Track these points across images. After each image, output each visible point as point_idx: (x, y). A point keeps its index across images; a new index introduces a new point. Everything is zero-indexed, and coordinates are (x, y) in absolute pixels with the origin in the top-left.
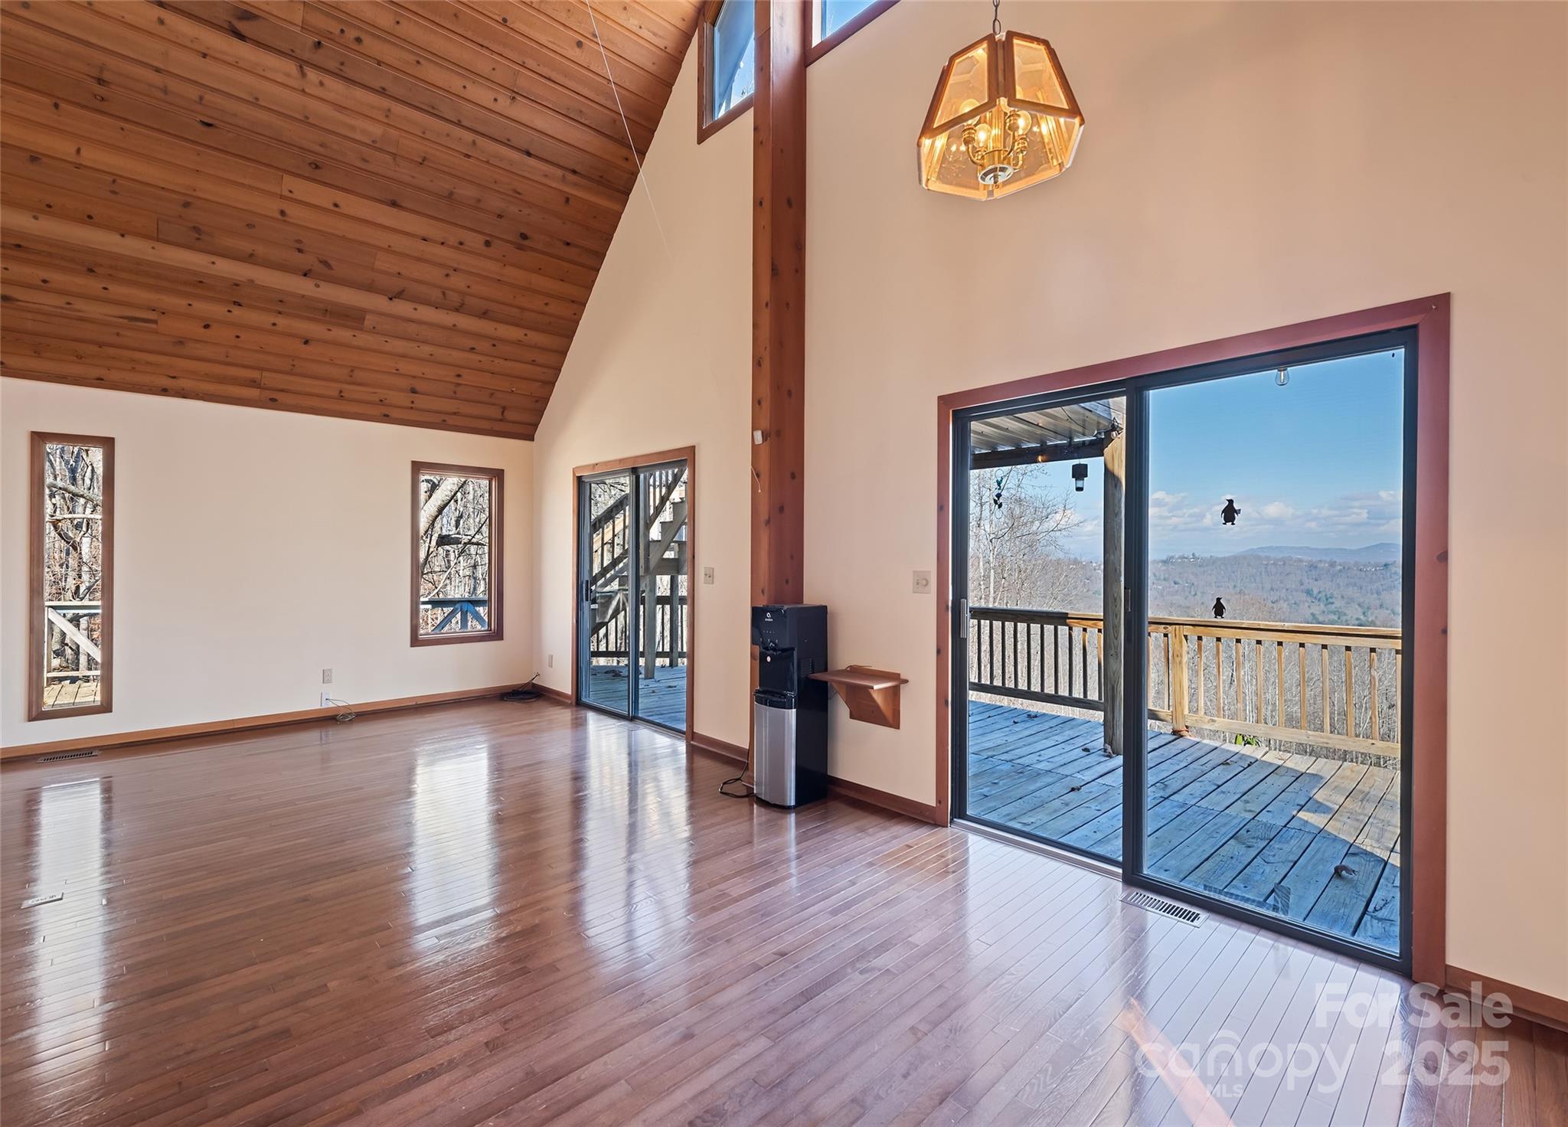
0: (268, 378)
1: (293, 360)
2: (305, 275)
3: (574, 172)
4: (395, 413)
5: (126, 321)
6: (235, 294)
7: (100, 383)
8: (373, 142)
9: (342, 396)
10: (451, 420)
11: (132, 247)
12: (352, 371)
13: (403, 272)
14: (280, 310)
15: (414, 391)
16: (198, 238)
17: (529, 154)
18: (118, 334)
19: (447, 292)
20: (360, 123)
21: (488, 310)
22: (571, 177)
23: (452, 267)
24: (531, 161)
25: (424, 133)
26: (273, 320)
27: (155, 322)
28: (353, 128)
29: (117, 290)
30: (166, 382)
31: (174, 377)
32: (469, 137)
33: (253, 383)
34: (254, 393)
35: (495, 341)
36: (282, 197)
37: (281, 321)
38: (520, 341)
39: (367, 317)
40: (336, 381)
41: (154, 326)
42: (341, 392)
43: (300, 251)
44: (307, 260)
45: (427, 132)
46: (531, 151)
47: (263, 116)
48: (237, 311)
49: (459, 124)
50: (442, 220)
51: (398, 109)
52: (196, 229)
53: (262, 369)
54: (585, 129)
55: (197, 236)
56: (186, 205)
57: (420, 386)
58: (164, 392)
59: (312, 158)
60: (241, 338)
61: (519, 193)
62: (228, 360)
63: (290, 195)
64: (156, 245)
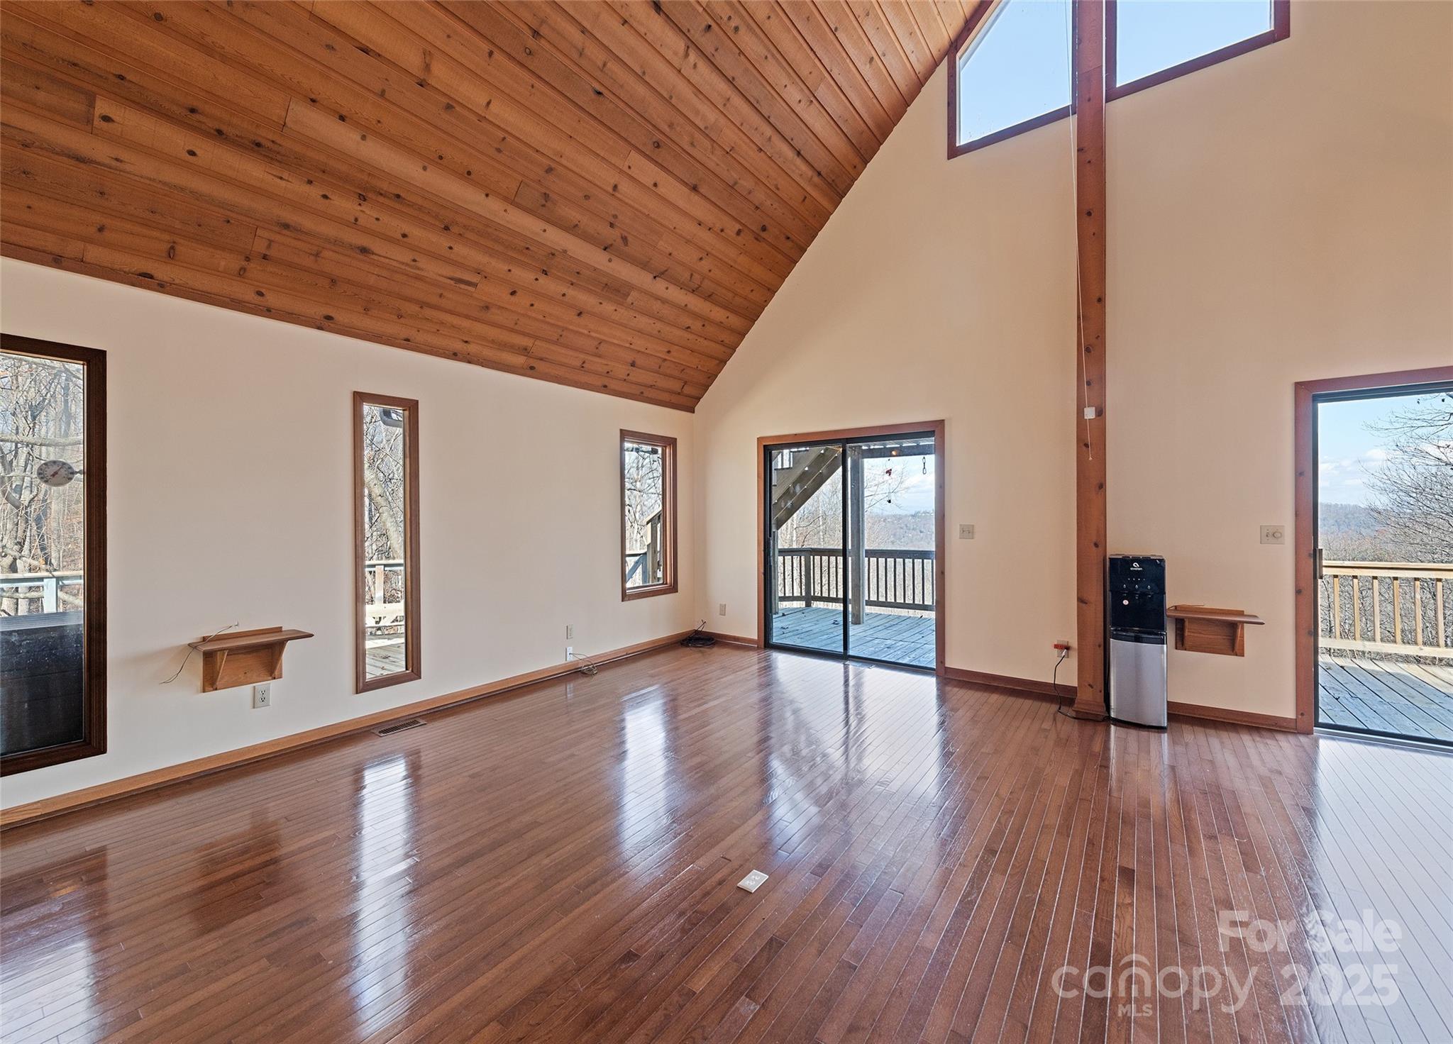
0: (540, 348)
1: (563, 331)
2: (605, 249)
3: (819, 174)
4: (613, 385)
5: (452, 282)
6: (548, 263)
7: (407, 344)
8: (706, 128)
9: (583, 367)
10: (648, 393)
11: (492, 208)
12: (600, 343)
13: (675, 253)
14: (574, 281)
15: (633, 365)
16: (543, 207)
17: (799, 153)
18: (441, 295)
19: (694, 274)
20: (704, 108)
21: (713, 293)
22: (816, 179)
23: (706, 251)
24: (799, 161)
25: (742, 124)
26: (565, 290)
27: (475, 285)
28: (697, 112)
29: (461, 250)
30: (459, 346)
31: (466, 342)
32: (769, 131)
33: (525, 351)
34: (520, 360)
35: (706, 321)
36: (621, 171)
37: (571, 292)
38: (721, 323)
39: (633, 293)
40: (582, 351)
41: (471, 289)
42: (584, 363)
43: (612, 225)
44: (613, 235)
45: (744, 124)
46: (802, 152)
47: (641, 90)
48: (543, 280)
49: (767, 120)
50: (719, 207)
51: (737, 101)
52: (546, 196)
53: (536, 338)
54: (843, 136)
55: (544, 202)
56: (549, 170)
57: (640, 361)
58: (455, 356)
59: (659, 136)
60: (534, 307)
61: (778, 189)
62: (516, 327)
63: (627, 171)
64: (510, 208)
